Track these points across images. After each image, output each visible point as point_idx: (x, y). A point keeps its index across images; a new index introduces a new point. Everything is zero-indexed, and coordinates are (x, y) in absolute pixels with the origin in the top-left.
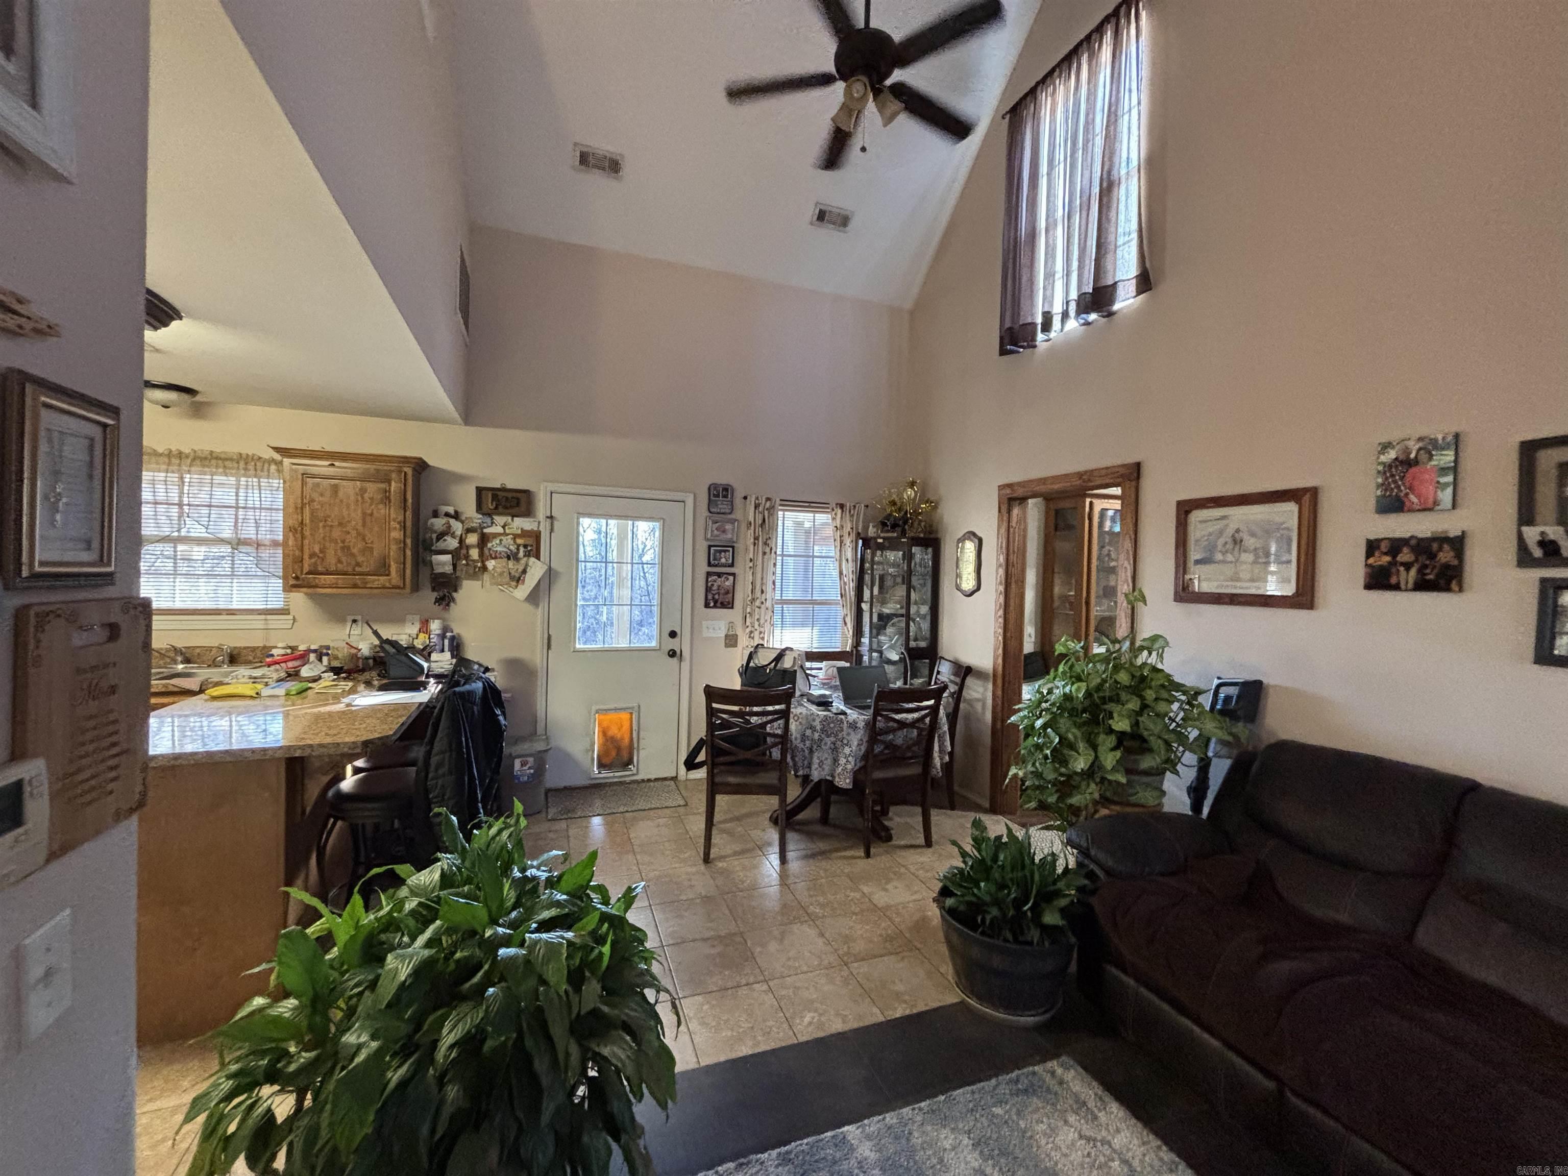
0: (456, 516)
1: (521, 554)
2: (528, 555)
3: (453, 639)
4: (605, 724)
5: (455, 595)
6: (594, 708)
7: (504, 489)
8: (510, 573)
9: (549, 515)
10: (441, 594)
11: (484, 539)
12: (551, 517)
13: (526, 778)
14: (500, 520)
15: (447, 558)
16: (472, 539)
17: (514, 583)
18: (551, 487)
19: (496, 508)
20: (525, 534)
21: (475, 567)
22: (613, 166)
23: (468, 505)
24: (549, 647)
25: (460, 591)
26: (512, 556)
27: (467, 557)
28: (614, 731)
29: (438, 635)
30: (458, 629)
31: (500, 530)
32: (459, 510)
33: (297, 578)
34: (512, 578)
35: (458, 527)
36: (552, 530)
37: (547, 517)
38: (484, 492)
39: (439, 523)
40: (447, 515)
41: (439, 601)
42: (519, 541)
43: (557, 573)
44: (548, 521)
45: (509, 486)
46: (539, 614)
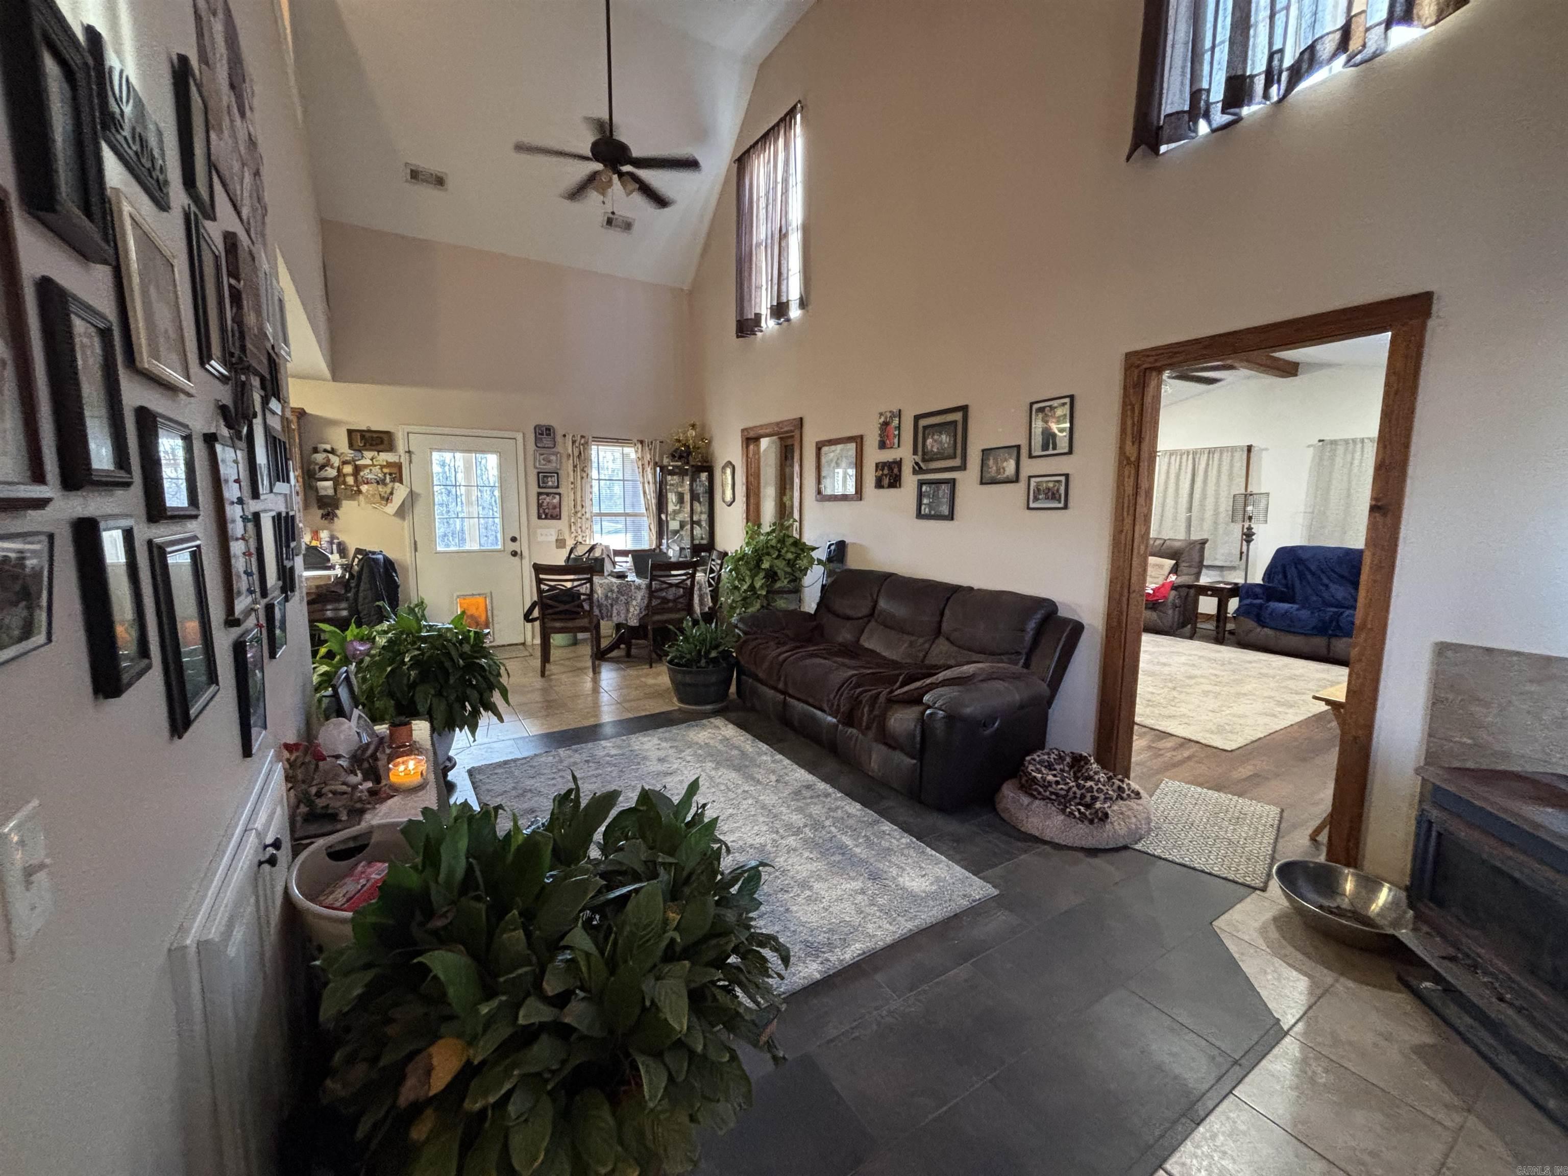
0: (333, 451)
1: (388, 480)
2: (393, 480)
4: (465, 606)
5: (337, 511)
6: (455, 595)
7: (369, 431)
8: (380, 495)
9: (407, 450)
10: (326, 511)
11: (357, 470)
12: (409, 452)
14: (368, 454)
15: (329, 484)
16: (348, 469)
17: (384, 502)
18: (407, 429)
19: (365, 445)
20: (389, 465)
21: (352, 490)
22: (440, 181)
23: (341, 442)
24: (416, 550)
25: (341, 509)
26: (381, 482)
27: (344, 483)
28: (472, 611)
31: (370, 462)
32: (335, 447)
34: (382, 498)
35: (335, 460)
36: (410, 462)
37: (406, 452)
38: (354, 434)
39: (320, 458)
40: (325, 451)
41: (325, 516)
42: (385, 470)
43: (418, 495)
44: (407, 455)
45: (373, 428)
46: (406, 523)
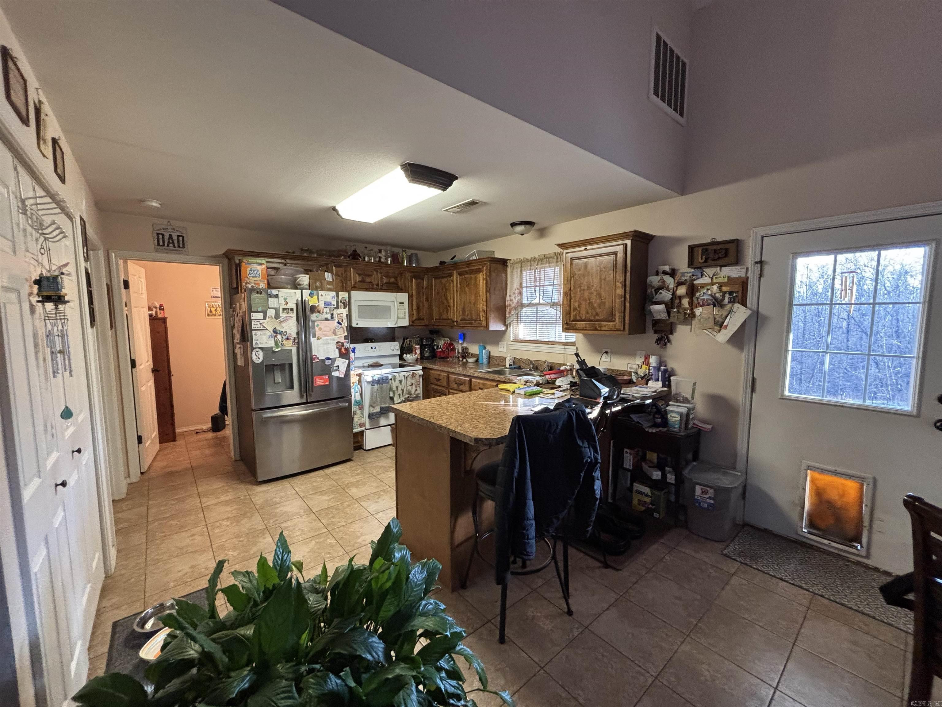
0: (673, 273)
1: (726, 301)
2: (733, 301)
3: (666, 371)
4: (820, 484)
5: (671, 336)
6: (805, 463)
7: (714, 243)
8: (715, 319)
9: (758, 260)
10: (660, 335)
11: (692, 290)
12: (761, 262)
13: (706, 506)
14: (709, 271)
15: (661, 307)
16: (681, 291)
17: (717, 328)
18: (761, 232)
19: (706, 261)
20: (731, 281)
21: (685, 314)
23: (681, 262)
24: (753, 390)
25: (675, 334)
26: (717, 303)
27: (680, 305)
28: (833, 495)
29: (654, 367)
30: (671, 364)
31: (709, 281)
32: (676, 267)
33: (567, 323)
34: (716, 323)
35: (670, 281)
36: (761, 275)
37: (756, 263)
38: (695, 250)
39: (656, 281)
40: (665, 273)
41: (659, 341)
42: (725, 289)
43: (767, 319)
44: (758, 266)
45: (719, 239)
46: (743, 355)
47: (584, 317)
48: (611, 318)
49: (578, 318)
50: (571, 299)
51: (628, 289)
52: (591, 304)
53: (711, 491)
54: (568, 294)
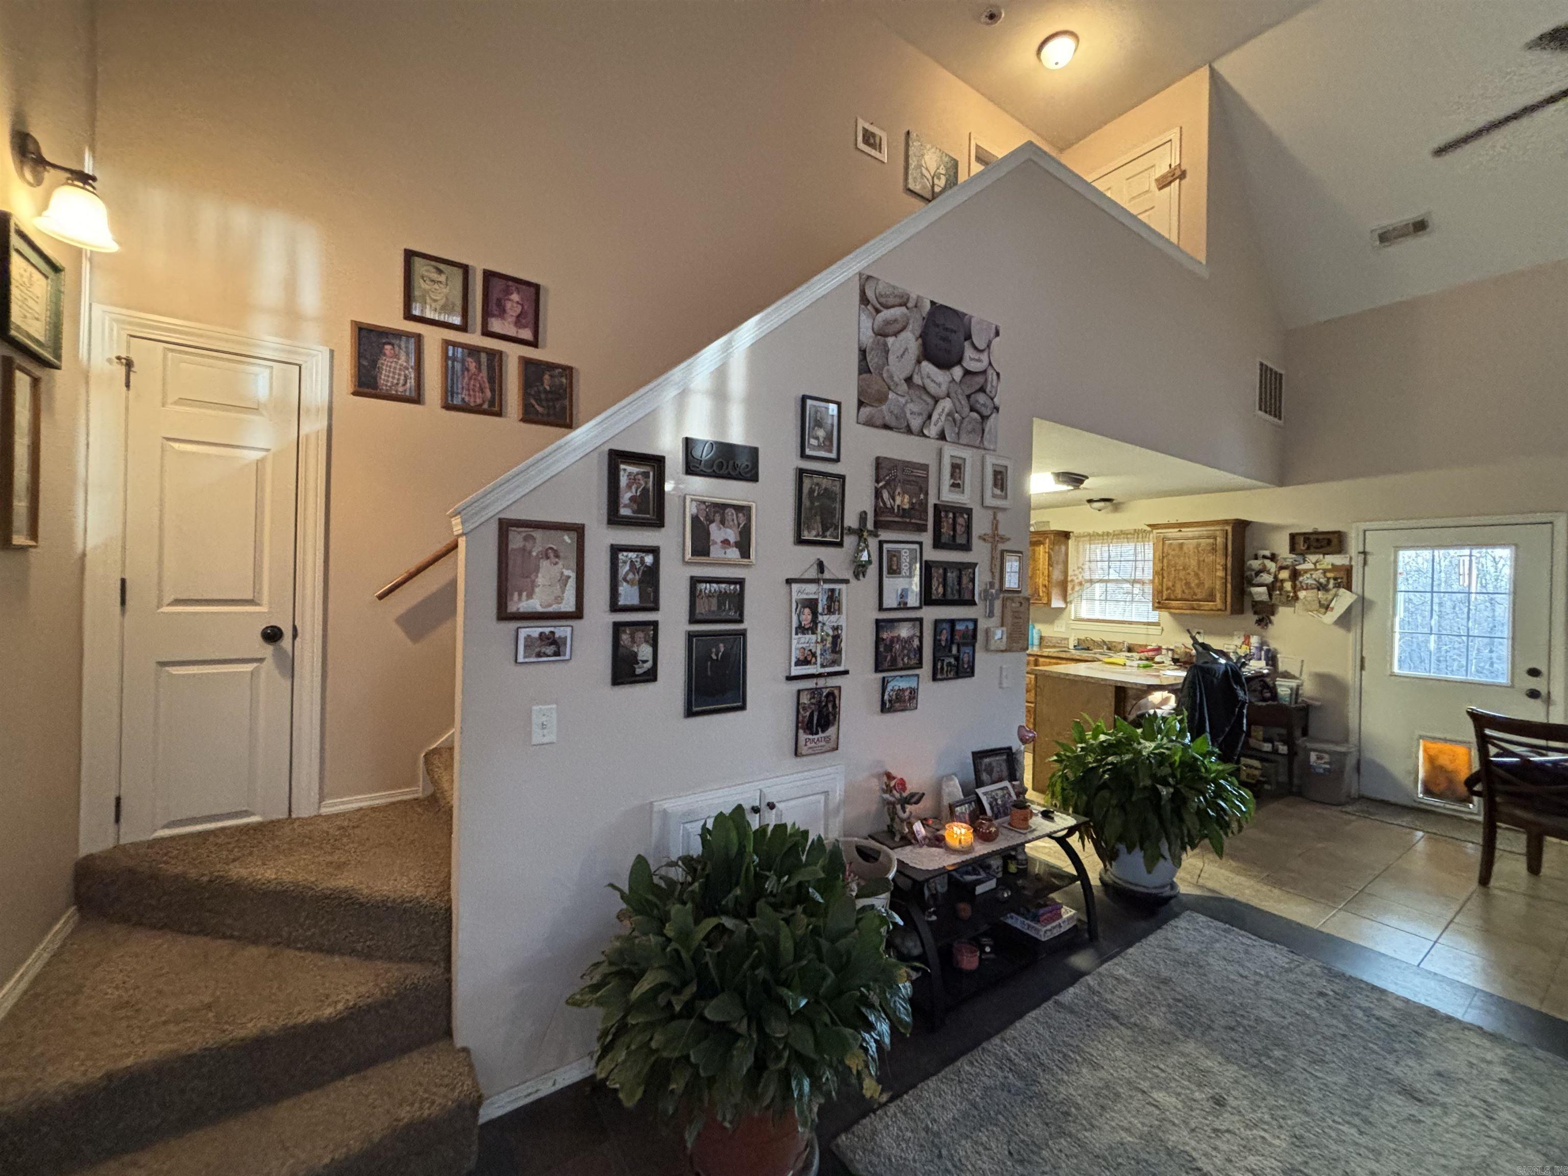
0: (1273, 558)
1: (1331, 585)
2: (1338, 586)
3: (1268, 651)
4: (1432, 753)
5: (1272, 618)
6: (1417, 733)
7: (1315, 533)
8: (1320, 602)
9: (1361, 549)
10: (1261, 617)
11: (1295, 575)
12: (1364, 553)
13: (1321, 771)
14: (1312, 558)
15: (1263, 589)
16: (1284, 575)
17: (1323, 610)
18: (1362, 526)
19: (1308, 548)
20: (1335, 568)
21: (1288, 596)
22: (1420, 226)
23: (1282, 546)
24: (1362, 667)
25: (1277, 615)
26: (1321, 587)
27: (1281, 589)
28: (1444, 760)
29: (1256, 648)
30: (1273, 645)
31: (1312, 566)
32: (1276, 552)
33: (1159, 603)
34: (1321, 605)
35: (1271, 566)
36: (1365, 563)
37: (1359, 553)
38: (1297, 537)
39: (1255, 564)
40: (1265, 557)
41: (1259, 622)
42: (1329, 575)
43: (1371, 603)
44: (1362, 556)
45: (1321, 529)
46: (1351, 636)
47: (1179, 596)
48: (1211, 597)
49: (1172, 597)
50: (1163, 577)
51: (1229, 572)
52: (1188, 584)
53: (1326, 756)
54: (1159, 573)
